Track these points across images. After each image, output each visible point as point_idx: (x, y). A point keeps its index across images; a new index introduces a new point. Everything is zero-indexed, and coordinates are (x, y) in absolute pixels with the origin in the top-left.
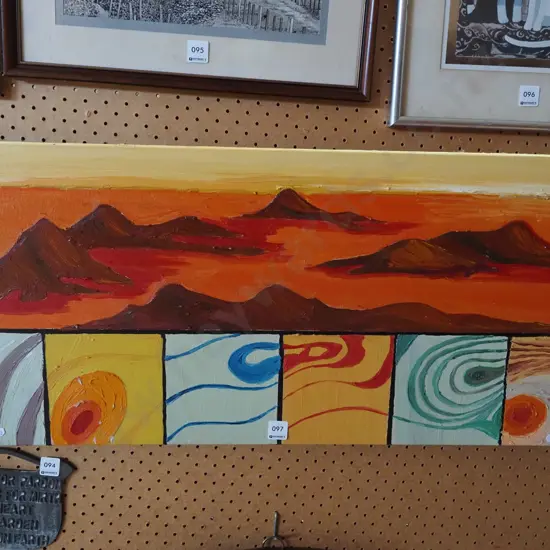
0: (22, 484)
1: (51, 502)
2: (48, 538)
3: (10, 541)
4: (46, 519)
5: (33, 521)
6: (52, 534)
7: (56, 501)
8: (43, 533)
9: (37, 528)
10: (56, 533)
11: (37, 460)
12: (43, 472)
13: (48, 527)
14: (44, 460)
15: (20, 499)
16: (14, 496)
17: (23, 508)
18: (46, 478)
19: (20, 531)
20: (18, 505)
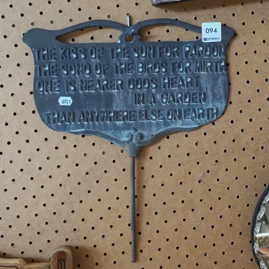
0: (187, 53)
1: (217, 70)
2: (217, 109)
3: (180, 117)
4: (213, 90)
5: (200, 94)
6: (221, 106)
7: (221, 70)
8: (210, 106)
9: (205, 100)
10: (224, 104)
11: (199, 29)
12: (205, 39)
13: (215, 98)
14: (205, 26)
15: (186, 71)
16: (179, 67)
17: (189, 80)
18: (210, 44)
19: (189, 105)
20: (184, 78)
